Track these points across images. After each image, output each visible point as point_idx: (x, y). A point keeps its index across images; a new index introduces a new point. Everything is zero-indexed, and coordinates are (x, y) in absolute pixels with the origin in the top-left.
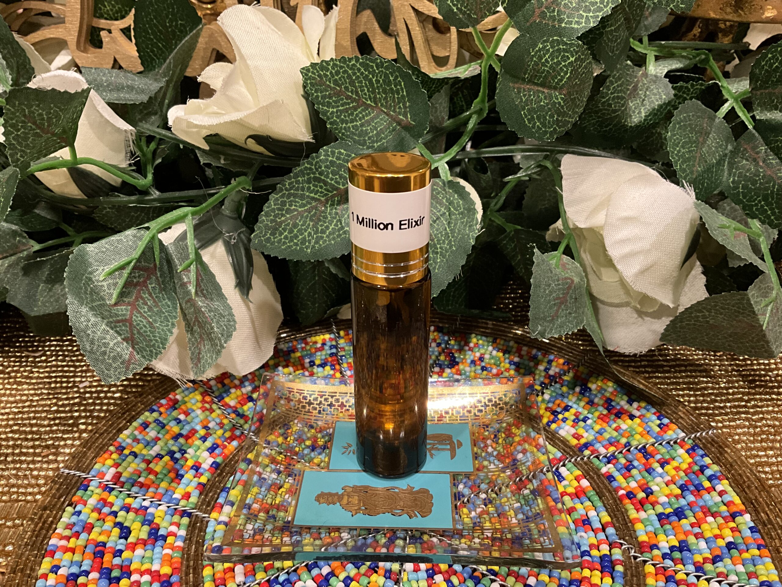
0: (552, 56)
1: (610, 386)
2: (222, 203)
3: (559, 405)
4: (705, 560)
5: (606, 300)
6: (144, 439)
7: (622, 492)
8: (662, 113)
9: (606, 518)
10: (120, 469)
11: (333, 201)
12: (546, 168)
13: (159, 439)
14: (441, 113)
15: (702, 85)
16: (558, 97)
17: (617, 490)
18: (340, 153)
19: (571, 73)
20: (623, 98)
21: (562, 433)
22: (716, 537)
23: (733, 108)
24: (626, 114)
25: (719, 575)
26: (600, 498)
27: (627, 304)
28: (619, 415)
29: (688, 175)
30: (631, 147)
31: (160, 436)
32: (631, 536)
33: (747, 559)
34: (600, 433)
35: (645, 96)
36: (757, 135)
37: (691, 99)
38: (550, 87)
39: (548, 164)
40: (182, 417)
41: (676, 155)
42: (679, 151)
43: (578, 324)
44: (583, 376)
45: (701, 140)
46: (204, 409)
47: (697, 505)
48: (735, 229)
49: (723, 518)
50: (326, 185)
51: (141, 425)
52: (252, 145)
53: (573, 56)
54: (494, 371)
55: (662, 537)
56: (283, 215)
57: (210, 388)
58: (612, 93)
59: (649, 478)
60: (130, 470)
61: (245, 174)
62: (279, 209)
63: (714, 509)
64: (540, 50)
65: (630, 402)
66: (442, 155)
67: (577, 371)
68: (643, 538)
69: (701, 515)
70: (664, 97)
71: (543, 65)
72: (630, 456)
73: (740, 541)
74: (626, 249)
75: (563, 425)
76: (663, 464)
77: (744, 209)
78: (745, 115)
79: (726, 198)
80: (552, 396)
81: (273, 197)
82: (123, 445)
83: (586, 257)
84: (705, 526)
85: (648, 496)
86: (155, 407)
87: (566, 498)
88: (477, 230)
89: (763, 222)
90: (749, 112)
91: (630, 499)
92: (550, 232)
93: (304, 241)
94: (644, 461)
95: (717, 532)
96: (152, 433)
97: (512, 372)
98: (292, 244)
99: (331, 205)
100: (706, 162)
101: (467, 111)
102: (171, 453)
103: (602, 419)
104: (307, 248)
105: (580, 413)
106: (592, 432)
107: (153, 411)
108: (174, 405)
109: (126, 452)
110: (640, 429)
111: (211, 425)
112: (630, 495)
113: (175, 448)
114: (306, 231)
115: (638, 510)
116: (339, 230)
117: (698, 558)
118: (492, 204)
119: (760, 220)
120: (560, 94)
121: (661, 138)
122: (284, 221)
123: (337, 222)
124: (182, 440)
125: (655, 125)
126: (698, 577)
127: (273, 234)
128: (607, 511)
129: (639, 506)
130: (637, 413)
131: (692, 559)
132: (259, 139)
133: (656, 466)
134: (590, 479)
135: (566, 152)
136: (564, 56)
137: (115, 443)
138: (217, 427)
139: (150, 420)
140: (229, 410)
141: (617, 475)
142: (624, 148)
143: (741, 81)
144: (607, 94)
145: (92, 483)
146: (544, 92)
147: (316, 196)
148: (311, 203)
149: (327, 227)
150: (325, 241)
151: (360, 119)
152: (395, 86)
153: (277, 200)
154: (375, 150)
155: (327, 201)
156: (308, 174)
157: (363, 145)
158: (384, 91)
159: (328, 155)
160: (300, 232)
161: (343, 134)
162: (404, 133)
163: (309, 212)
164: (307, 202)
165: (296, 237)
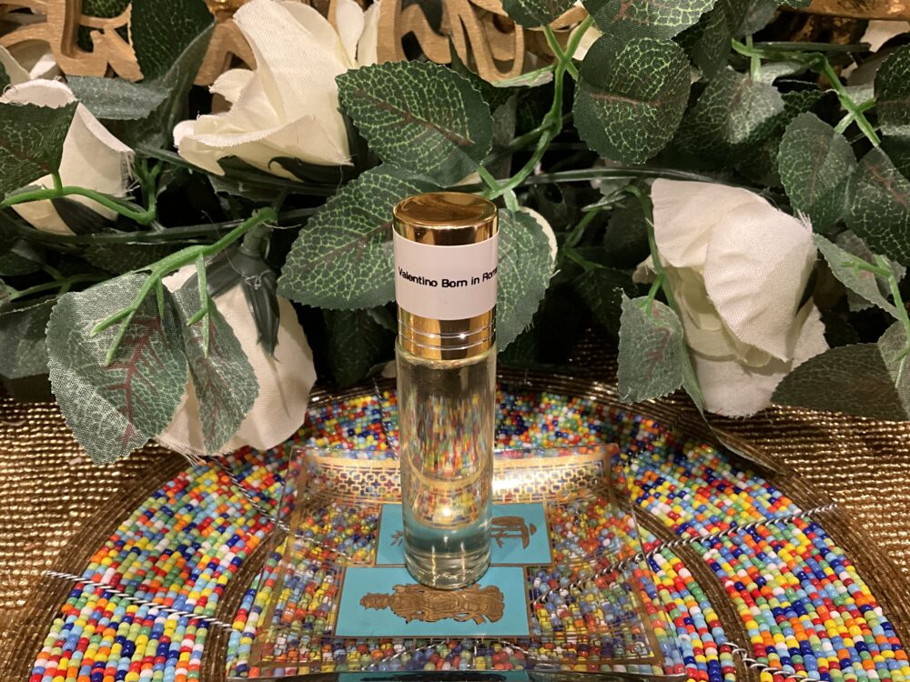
0: (642, 61)
2: (241, 240)
11: (376, 238)
16: (650, 110)
18: (385, 179)
19: (665, 81)
38: (639, 99)
50: (368, 218)
52: (277, 169)
53: (667, 61)
56: (316, 255)
61: (269, 205)
62: (310, 247)
64: (627, 54)
81: (304, 232)
93: (341, 286)
98: (327, 289)
99: (375, 242)
104: (346, 294)
114: (344, 273)
116: (384, 272)
120: (652, 107)
122: (317, 262)
123: (382, 261)
127: (304, 278)
132: (285, 162)
136: (657, 61)
146: (632, 104)
147: (356, 231)
148: (349, 240)
149: (370, 270)
150: (367, 286)
151: (409, 139)
152: (451, 97)
153: (308, 236)
154: (428, 175)
155: (369, 237)
156: (346, 205)
157: (413, 169)
158: (438, 103)
159: (371, 182)
160: (337, 275)
161: (388, 156)
162: (462, 154)
163: (348, 251)
164: (346, 239)
165: (332, 281)
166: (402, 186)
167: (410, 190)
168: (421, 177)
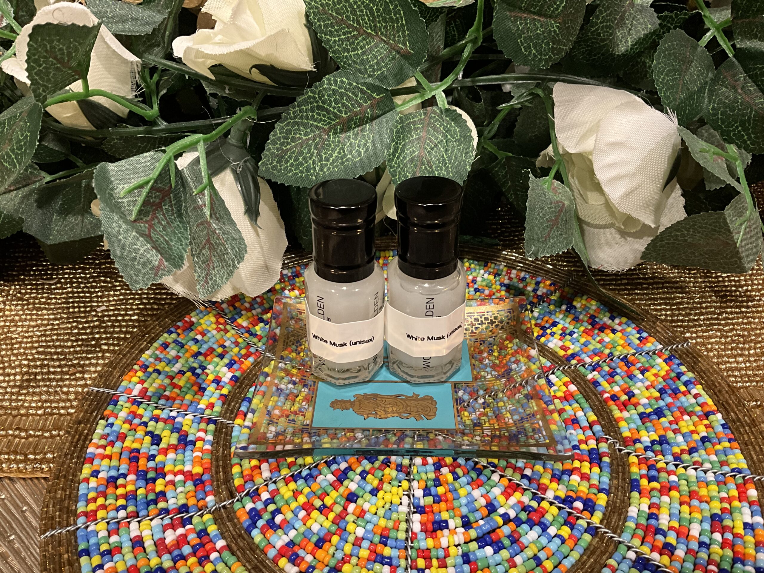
1: (594, 305)
2: (228, 133)
3: (547, 322)
4: (683, 451)
5: (592, 222)
6: (165, 358)
7: (606, 395)
8: (647, 42)
9: (593, 417)
10: (145, 385)
11: (336, 130)
12: (538, 96)
13: (180, 357)
14: (437, 41)
15: (685, 14)
16: (554, 25)
17: (601, 394)
18: (342, 81)
20: (610, 27)
21: (551, 345)
22: (692, 432)
23: (715, 37)
24: (613, 43)
25: (695, 463)
26: (587, 401)
27: (612, 225)
28: (602, 329)
29: (671, 102)
30: (618, 76)
31: (180, 354)
32: (615, 432)
33: (720, 450)
34: (585, 345)
35: (632, 25)
36: (736, 63)
37: (675, 28)
38: (546, 16)
39: (540, 92)
40: (199, 337)
41: (661, 83)
42: (663, 79)
43: (567, 244)
44: (569, 296)
45: (684, 68)
46: (219, 330)
47: (675, 406)
48: (714, 153)
49: (698, 417)
50: (329, 114)
51: (162, 345)
52: (256, 75)
54: (487, 292)
55: (643, 433)
56: (288, 144)
57: (223, 310)
58: (601, 23)
59: (631, 383)
60: (155, 385)
61: (250, 104)
62: (284, 138)
63: (690, 409)
65: (612, 318)
66: (439, 83)
67: (563, 291)
68: (626, 434)
69: (678, 414)
70: (650, 26)
72: (613, 364)
73: (713, 435)
74: (614, 173)
75: (552, 338)
76: (643, 371)
77: (722, 135)
78: (726, 43)
79: (705, 124)
80: (540, 314)
81: (278, 126)
82: (146, 363)
83: (574, 182)
84: (682, 423)
85: (630, 399)
86: (173, 329)
87: (557, 401)
88: (472, 157)
89: (739, 147)
90: (729, 41)
91: (614, 401)
92: (540, 158)
93: (308, 169)
94: (626, 368)
95: (693, 428)
96: (172, 352)
97: (503, 293)
98: (297, 171)
99: (334, 133)
100: (688, 89)
101: (463, 40)
102: (192, 370)
103: (587, 333)
104: (312, 175)
105: (567, 328)
106: (578, 345)
107: (170, 333)
108: (190, 327)
109: (150, 370)
110: (622, 342)
111: (227, 344)
112: (614, 398)
113: (195, 365)
114: (310, 159)
115: (621, 411)
116: (342, 158)
117: (677, 450)
118: (486, 132)
119: (737, 145)
120: (556, 22)
121: (645, 67)
122: (290, 149)
123: (340, 149)
124: (201, 358)
125: (640, 54)
126: (676, 466)
127: (279, 162)
128: (593, 411)
129: (623, 407)
130: (619, 328)
131: (671, 450)
132: (262, 68)
133: (637, 373)
134: (578, 385)
135: (556, 81)
137: (139, 363)
138: (233, 346)
139: (169, 340)
140: (243, 330)
141: (602, 381)
142: (611, 77)
143: (723, 10)
144: (597, 23)
145: (120, 398)
146: (540, 21)
147: (320, 125)
148: (314, 132)
149: (331, 156)
150: (329, 169)
151: (361, 49)
152: (395, 15)
153: (282, 128)
154: (376, 78)
155: (330, 129)
156: (312, 103)
157: (364, 74)
158: (385, 20)
159: (331, 84)
160: (306, 159)
161: (345, 63)
162: (403, 62)
163: (313, 141)
164: (311, 131)
165: (302, 164)
166: (355, 87)
167: (362, 91)
168: (370, 80)
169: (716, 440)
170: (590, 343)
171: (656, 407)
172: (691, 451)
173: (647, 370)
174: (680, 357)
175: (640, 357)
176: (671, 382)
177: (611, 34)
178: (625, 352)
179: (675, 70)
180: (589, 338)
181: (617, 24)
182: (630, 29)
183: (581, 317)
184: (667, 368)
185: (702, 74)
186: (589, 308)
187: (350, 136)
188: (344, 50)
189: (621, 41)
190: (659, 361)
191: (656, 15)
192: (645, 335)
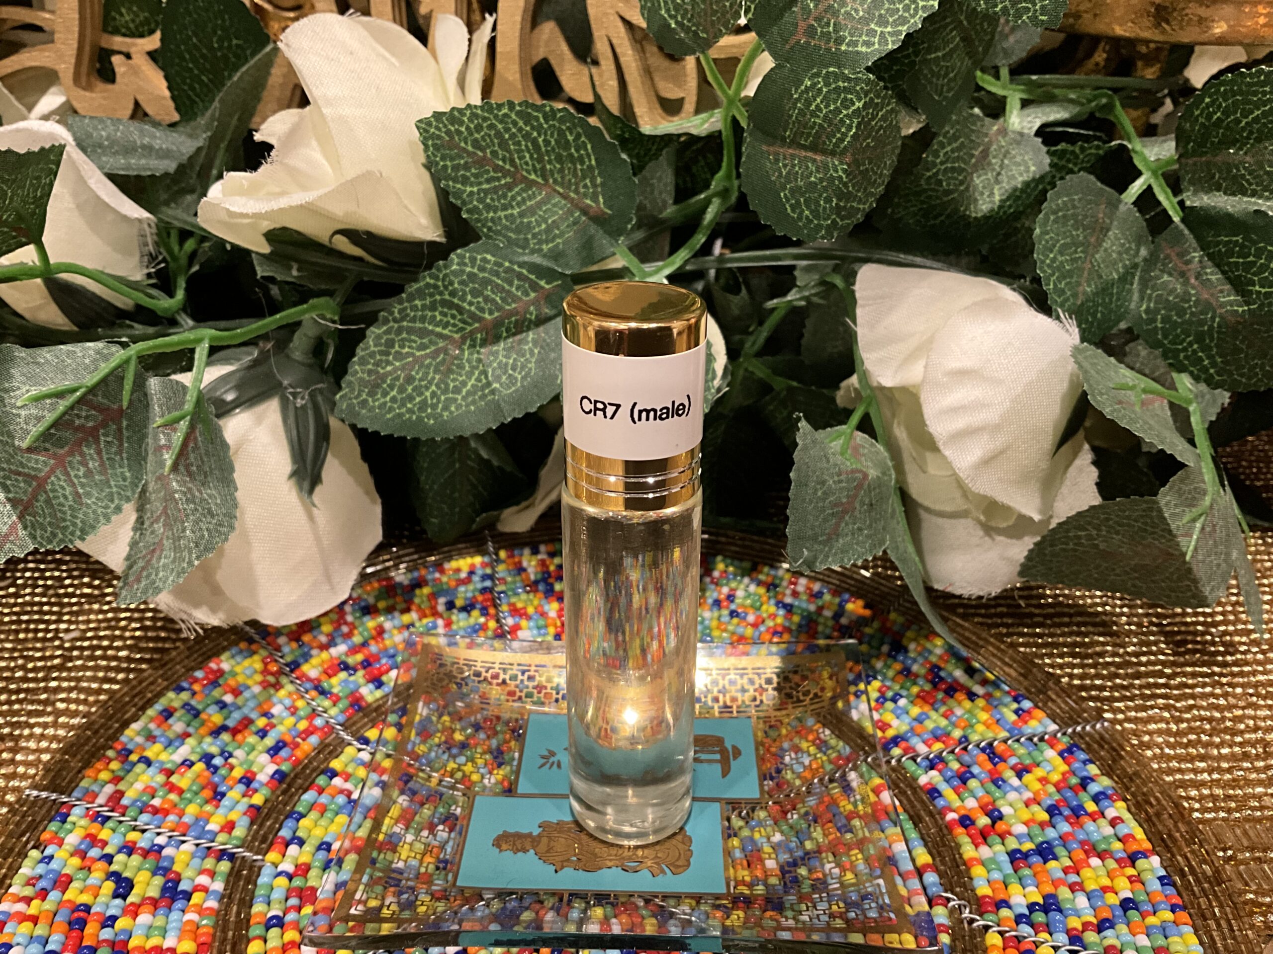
0: (827, 100)
1: (939, 646)
4: (1086, 926)
5: (934, 507)
7: (952, 816)
8: (1029, 196)
9: (924, 858)
10: (120, 786)
11: (474, 340)
12: (834, 286)
13: (189, 735)
14: (661, 193)
16: (839, 168)
17: (942, 812)
18: (485, 260)
19: (858, 127)
20: (962, 170)
22: (1105, 890)
23: (1149, 187)
24: (967, 196)
25: (1107, 950)
27: (966, 514)
28: (951, 692)
29: (1067, 300)
30: (980, 252)
31: (190, 729)
32: (963, 885)
33: (1155, 927)
34: (919, 720)
35: (1002, 166)
36: (1187, 232)
37: (1079, 171)
38: (824, 152)
39: (838, 281)
40: (228, 698)
41: (1049, 266)
42: (1054, 260)
43: (874, 547)
44: (896, 629)
45: (1093, 240)
46: (265, 685)
47: (1075, 838)
48: (1145, 391)
49: (1118, 861)
50: (461, 313)
51: (161, 713)
52: (342, 244)
53: (860, 100)
54: (751, 618)
55: (1015, 889)
56: (389, 363)
57: (278, 648)
58: (942, 163)
59: (997, 794)
60: (138, 786)
61: (329, 294)
62: (381, 353)
63: (1103, 846)
64: (807, 89)
66: (660, 264)
67: (886, 619)
68: (984, 890)
69: (1080, 855)
70: (1033, 168)
71: (813, 114)
72: (966, 758)
73: (1143, 897)
74: (959, 423)
76: (1021, 772)
77: (1165, 356)
78: (1168, 199)
79: (1135, 338)
81: (373, 332)
82: (129, 746)
83: (900, 435)
84: (1086, 873)
85: (994, 823)
86: (185, 684)
89: (1196, 379)
90: (1174, 195)
91: (965, 827)
92: (841, 392)
93: (423, 405)
94: (990, 766)
95: (1106, 882)
96: (177, 726)
98: (404, 410)
99: (471, 346)
100: (1100, 277)
101: (703, 192)
102: (207, 758)
103: (923, 698)
104: (430, 417)
105: (888, 688)
106: (907, 719)
107: (181, 690)
108: (217, 679)
109: (134, 757)
110: (985, 716)
111: (276, 710)
112: (966, 821)
113: (214, 750)
114: (427, 389)
115: (977, 847)
116: (483, 388)
117: (1075, 923)
118: (748, 345)
119: (1192, 375)
120: (841, 163)
122: (390, 373)
123: (481, 373)
124: (226, 736)
125: (1017, 216)
127: (372, 394)
128: (926, 845)
129: (980, 839)
130: (981, 691)
131: (1065, 924)
132: (354, 235)
133: (1009, 774)
134: (901, 795)
135: (866, 261)
136: (845, 99)
137: (117, 744)
138: (286, 713)
139: (176, 704)
140: (308, 685)
141: (945, 788)
142: (967, 254)
143: (1164, 142)
144: (934, 165)
146: (814, 161)
147: (446, 332)
148: (436, 344)
149: (464, 384)
150: (459, 407)
151: (519, 205)
152: (577, 151)
153: (379, 337)
154: (544, 256)
155: (463, 339)
156: (432, 295)
157: (524, 248)
158: (559, 158)
159: (465, 265)
160: (418, 390)
161: (490, 229)
162: (593, 229)
163: (434, 358)
164: (431, 342)
165: (411, 398)
166: (509, 270)
167: (520, 276)
168: (536, 259)
169: (1148, 908)
170: (928, 717)
171: (1040, 839)
172: (1100, 928)
173: (1027, 769)
174: (1089, 749)
175: (1016, 745)
176: (1069, 794)
177: (962, 183)
178: (990, 735)
179: (1076, 244)
180: (927, 708)
181: (975, 165)
182: (999, 174)
183: (915, 668)
184: (1064, 768)
185: (1127, 251)
186: (930, 652)
187: (497, 352)
188: (488, 208)
189: (982, 194)
190: (1050, 754)
191: (1045, 149)
192: (1027, 704)
